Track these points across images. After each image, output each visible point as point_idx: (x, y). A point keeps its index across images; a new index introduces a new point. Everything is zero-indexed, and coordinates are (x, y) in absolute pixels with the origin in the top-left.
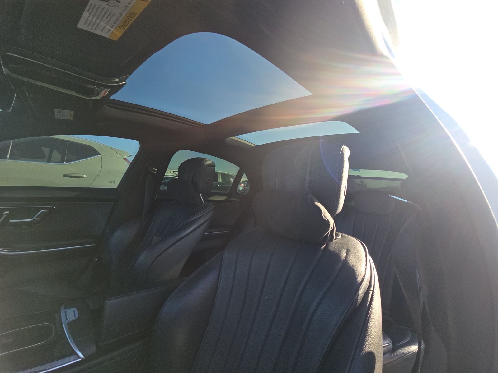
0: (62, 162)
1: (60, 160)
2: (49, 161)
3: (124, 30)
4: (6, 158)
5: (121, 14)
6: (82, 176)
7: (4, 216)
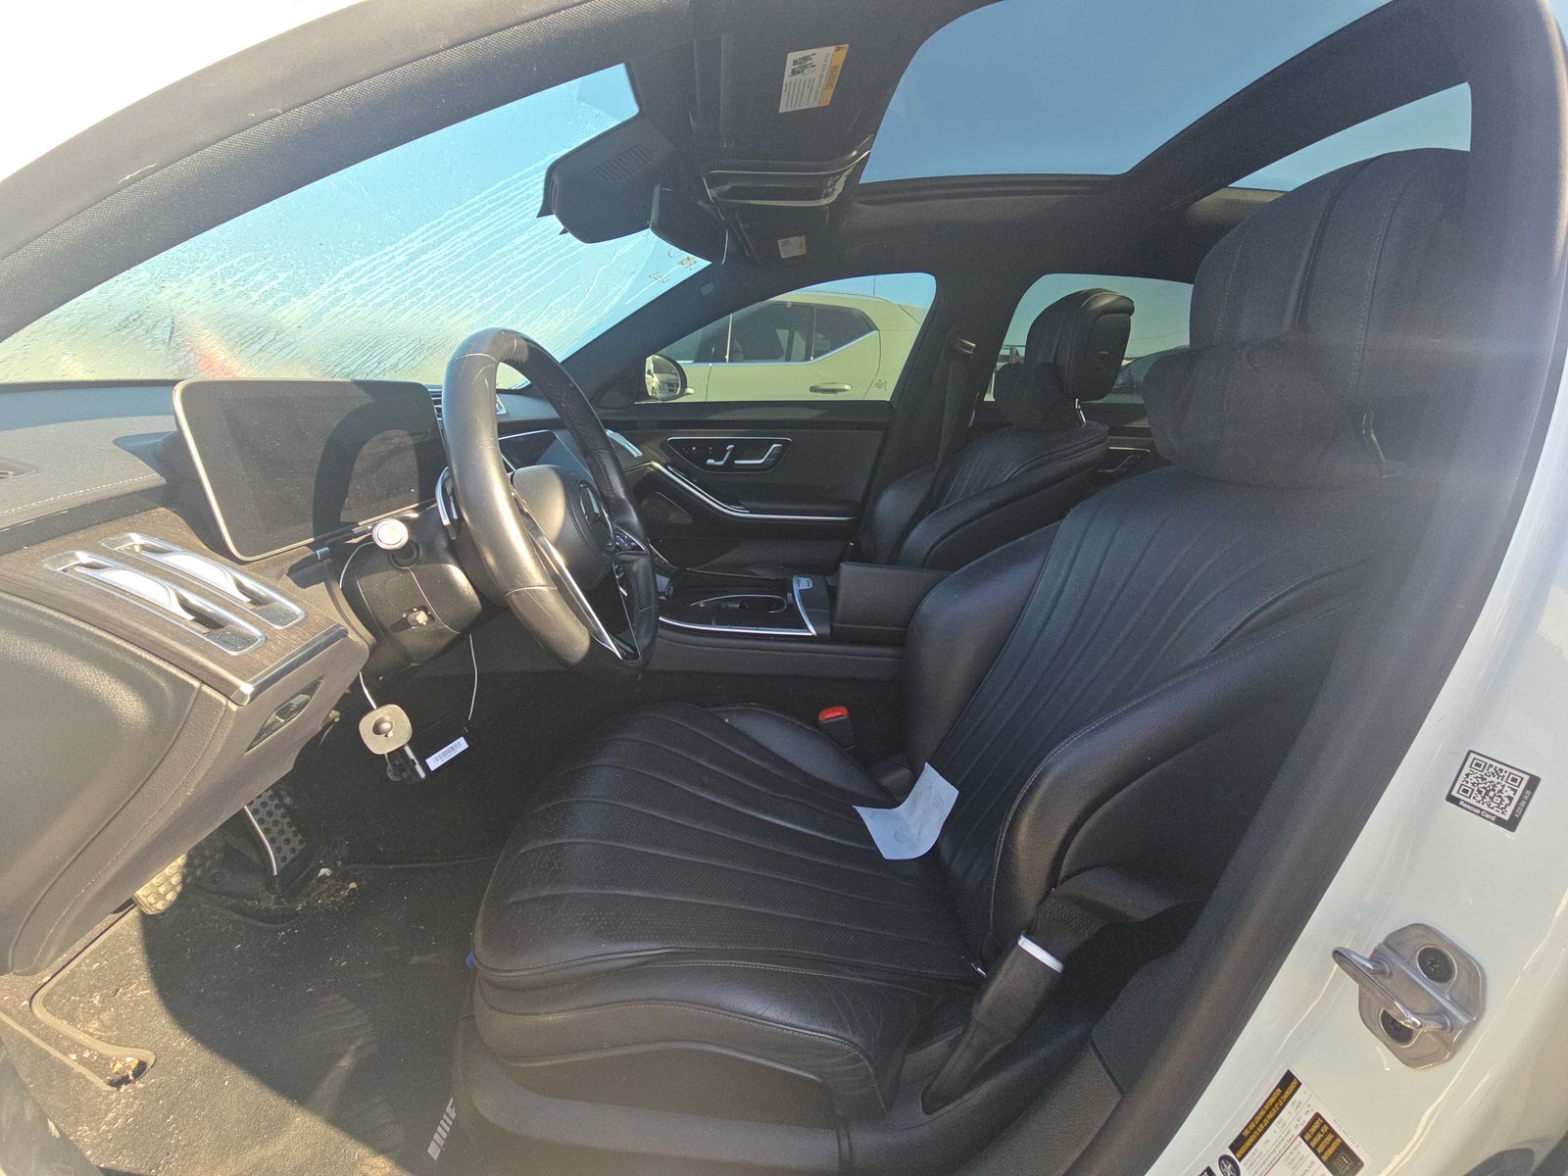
0: (807, 359)
1: (803, 357)
2: (788, 359)
3: (832, 90)
4: (725, 361)
5: (822, 76)
6: (842, 387)
7: (728, 453)
